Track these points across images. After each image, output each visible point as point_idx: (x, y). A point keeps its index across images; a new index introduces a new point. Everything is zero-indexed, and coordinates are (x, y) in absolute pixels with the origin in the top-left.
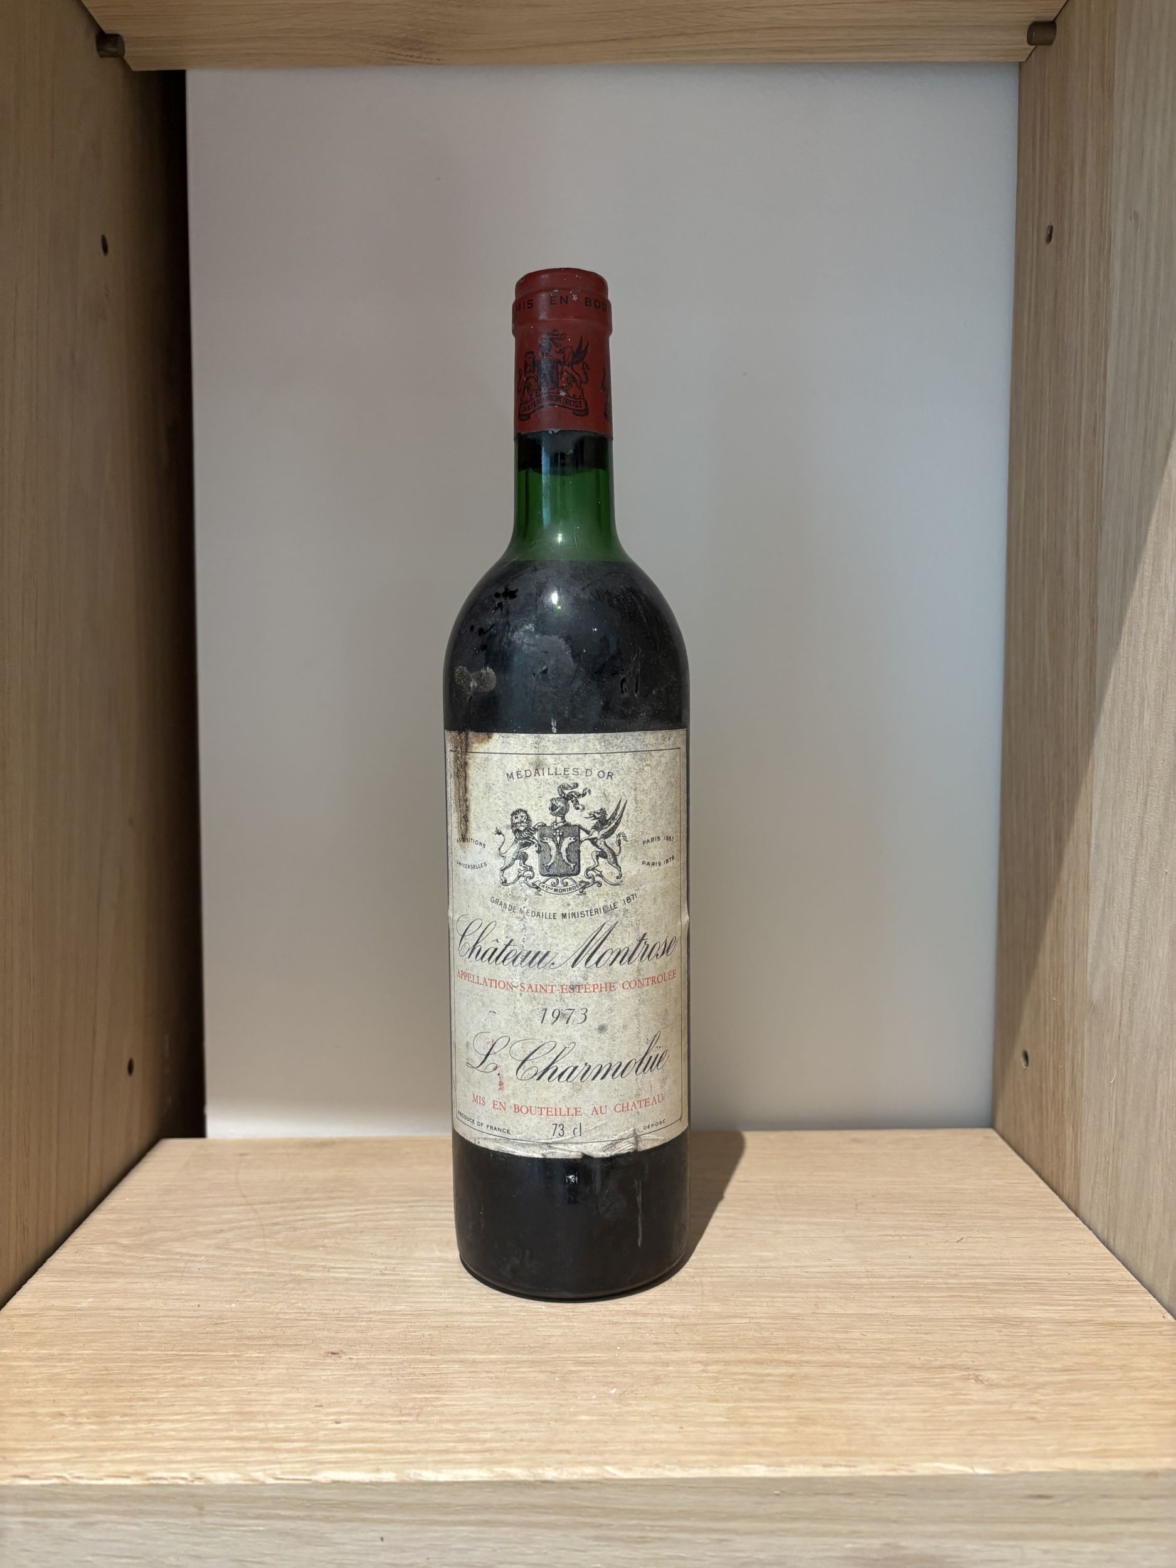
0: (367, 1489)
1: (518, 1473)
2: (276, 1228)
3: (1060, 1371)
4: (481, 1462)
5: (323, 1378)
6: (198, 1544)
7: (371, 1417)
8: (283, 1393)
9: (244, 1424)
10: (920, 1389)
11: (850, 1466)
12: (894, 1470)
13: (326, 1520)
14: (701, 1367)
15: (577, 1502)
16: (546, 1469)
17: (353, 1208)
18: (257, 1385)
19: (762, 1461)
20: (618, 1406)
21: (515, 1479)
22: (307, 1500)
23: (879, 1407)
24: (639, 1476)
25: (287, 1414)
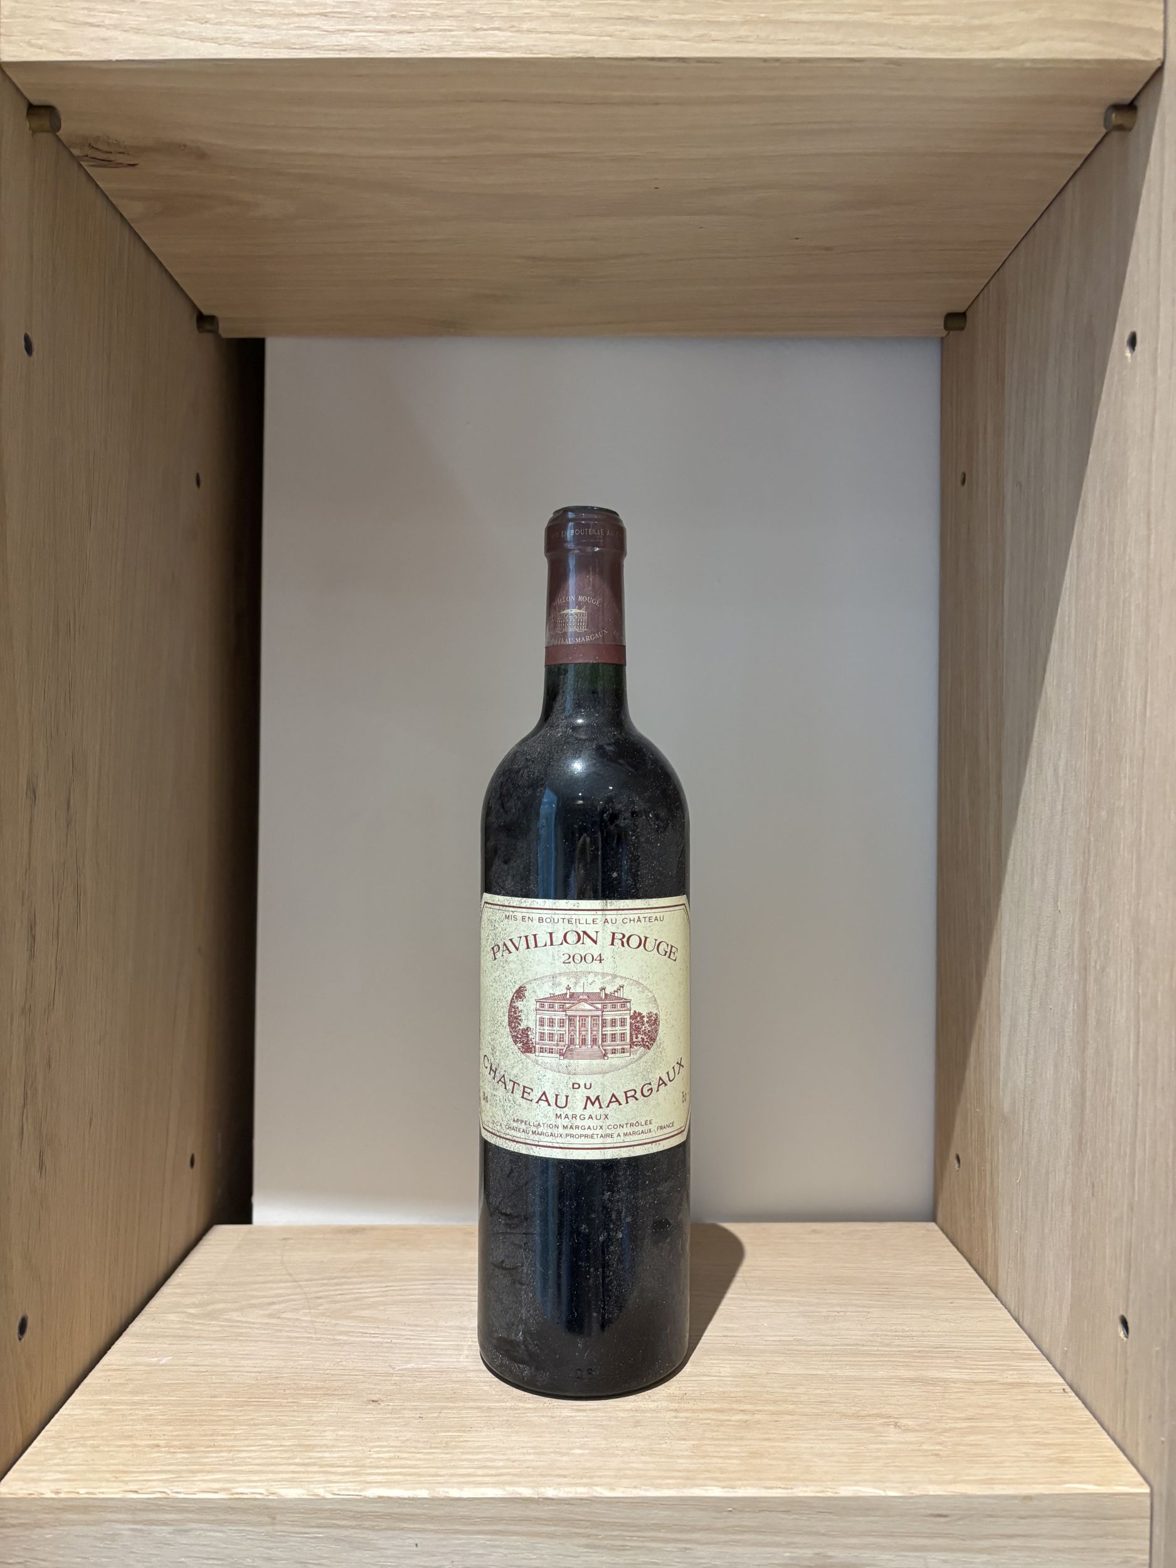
0: (406, 1503)
1: (526, 1492)
2: (320, 1301)
3: (964, 1419)
4: (495, 1483)
5: (367, 1420)
6: (271, 1549)
7: (408, 1450)
8: (336, 1430)
9: (306, 1454)
10: (850, 1432)
11: (788, 1489)
12: (823, 1492)
13: (372, 1528)
14: (673, 1414)
15: (571, 1516)
16: (547, 1488)
17: (384, 1285)
18: (313, 1425)
19: (719, 1484)
20: (605, 1442)
21: (523, 1496)
22: (357, 1512)
23: (814, 1445)
24: (621, 1495)
25: (340, 1447)
